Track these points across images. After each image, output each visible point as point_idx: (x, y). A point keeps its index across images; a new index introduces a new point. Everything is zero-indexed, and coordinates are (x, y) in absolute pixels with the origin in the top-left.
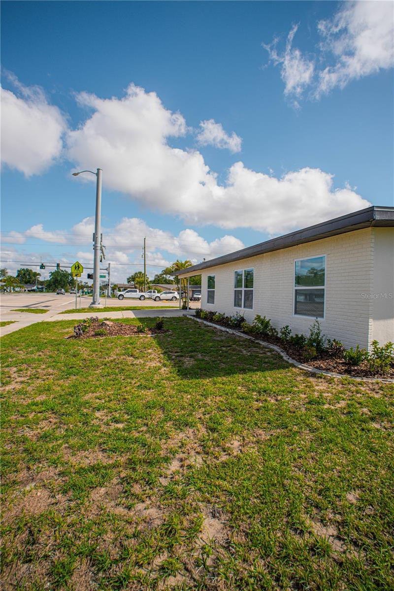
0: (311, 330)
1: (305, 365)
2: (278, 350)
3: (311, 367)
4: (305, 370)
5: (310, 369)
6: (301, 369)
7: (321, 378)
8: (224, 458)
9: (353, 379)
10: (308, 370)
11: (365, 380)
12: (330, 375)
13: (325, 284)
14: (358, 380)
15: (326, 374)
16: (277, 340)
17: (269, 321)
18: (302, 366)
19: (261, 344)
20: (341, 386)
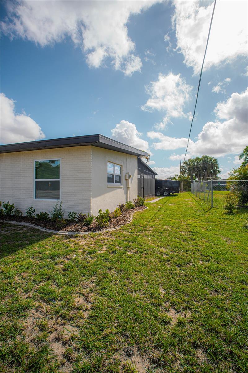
0: (54, 208)
1: (61, 231)
2: (30, 225)
3: (66, 232)
4: (64, 235)
5: (67, 233)
6: (60, 235)
7: (77, 237)
8: (85, 315)
9: (94, 233)
10: (65, 234)
11: (100, 232)
12: (81, 234)
13: (60, 177)
14: (97, 233)
15: (78, 234)
16: (24, 219)
17: (13, 205)
18: (60, 232)
19: (11, 224)
20: (92, 239)
